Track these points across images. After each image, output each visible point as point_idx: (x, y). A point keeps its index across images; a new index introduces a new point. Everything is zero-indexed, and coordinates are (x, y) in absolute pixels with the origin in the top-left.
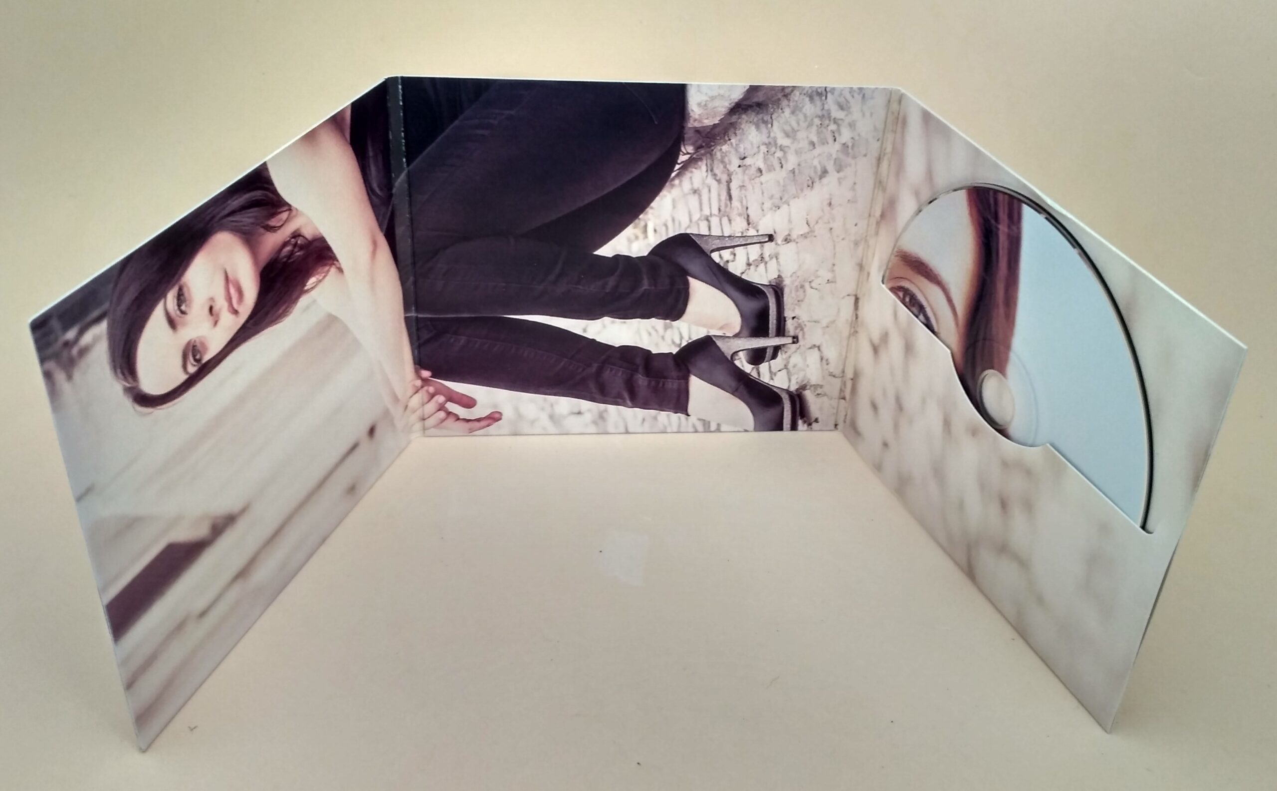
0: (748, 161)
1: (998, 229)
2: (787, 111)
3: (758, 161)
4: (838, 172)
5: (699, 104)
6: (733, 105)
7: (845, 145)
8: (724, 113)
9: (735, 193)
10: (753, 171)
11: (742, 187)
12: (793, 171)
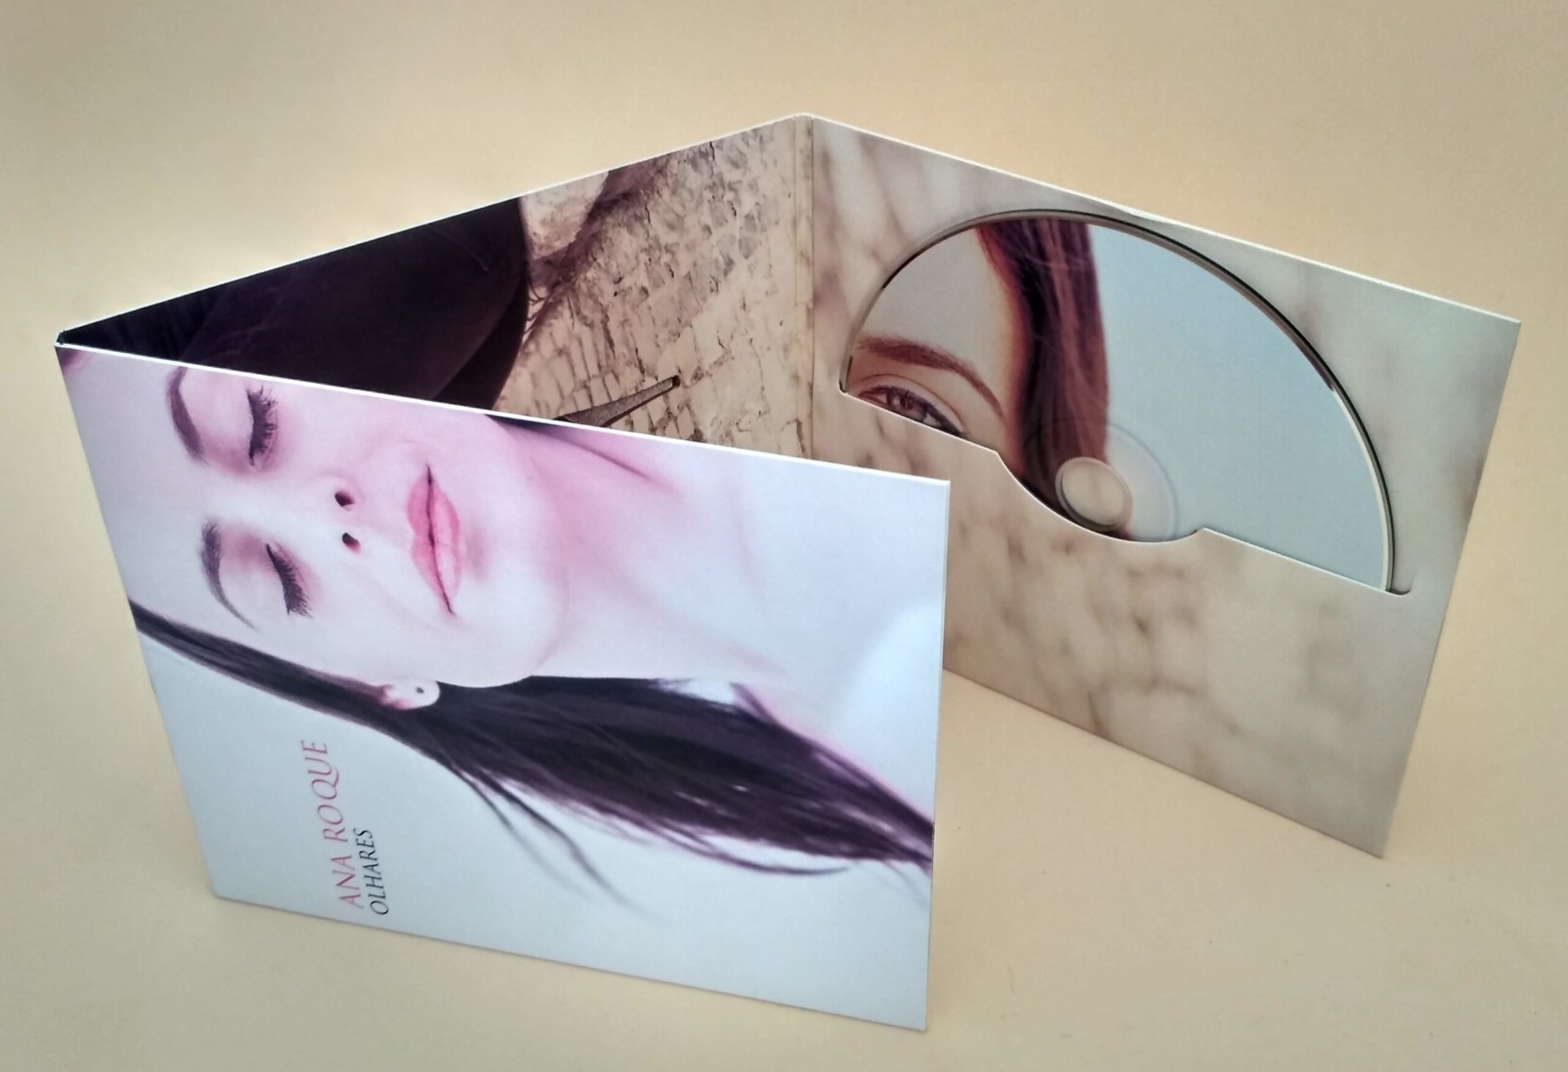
0: (627, 282)
1: (1047, 269)
2: (666, 193)
3: (640, 279)
4: (747, 257)
5: (543, 222)
6: (590, 207)
7: (749, 218)
8: (580, 223)
9: (615, 335)
10: (635, 294)
11: (624, 323)
12: (689, 277)
